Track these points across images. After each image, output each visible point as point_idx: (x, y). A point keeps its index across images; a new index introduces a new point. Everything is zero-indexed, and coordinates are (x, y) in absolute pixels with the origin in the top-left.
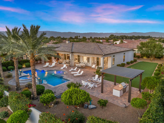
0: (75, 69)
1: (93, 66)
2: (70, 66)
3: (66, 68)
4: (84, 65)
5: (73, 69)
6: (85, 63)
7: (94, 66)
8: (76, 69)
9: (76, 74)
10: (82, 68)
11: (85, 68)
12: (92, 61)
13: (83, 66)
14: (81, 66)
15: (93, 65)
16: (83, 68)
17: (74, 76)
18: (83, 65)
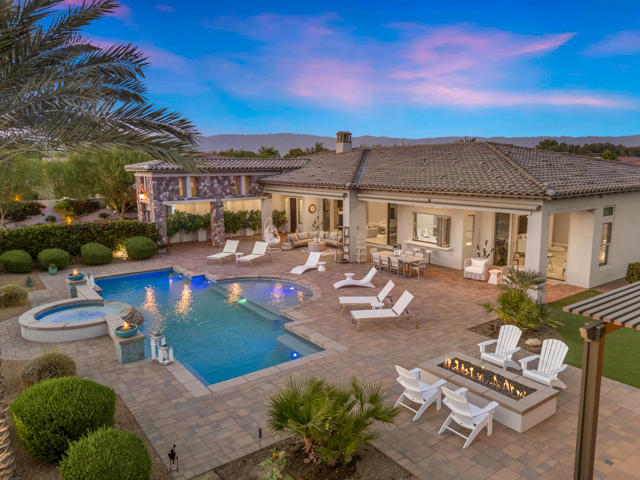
0: (366, 281)
1: (470, 264)
2: (345, 262)
3: (321, 269)
4: (419, 257)
5: (354, 278)
6: (423, 250)
7: (477, 267)
8: (372, 281)
9: (368, 307)
10: (406, 273)
11: (422, 273)
12: (465, 240)
13: (412, 264)
14: (400, 262)
15: (475, 261)
16: (414, 275)
17: (354, 322)
18: (416, 259)
